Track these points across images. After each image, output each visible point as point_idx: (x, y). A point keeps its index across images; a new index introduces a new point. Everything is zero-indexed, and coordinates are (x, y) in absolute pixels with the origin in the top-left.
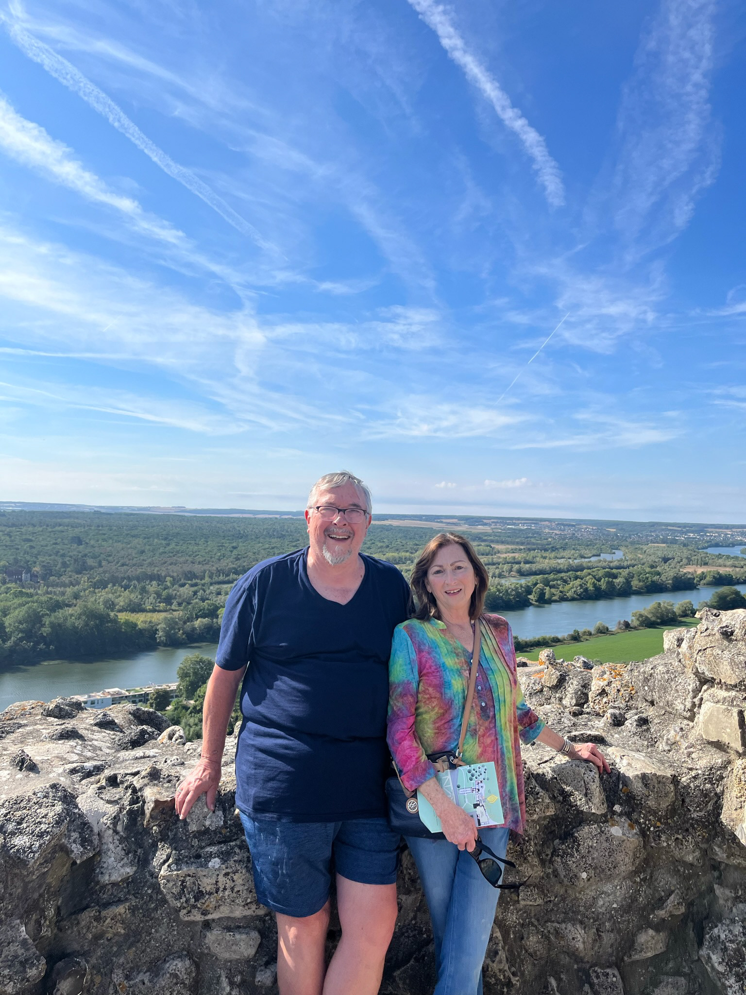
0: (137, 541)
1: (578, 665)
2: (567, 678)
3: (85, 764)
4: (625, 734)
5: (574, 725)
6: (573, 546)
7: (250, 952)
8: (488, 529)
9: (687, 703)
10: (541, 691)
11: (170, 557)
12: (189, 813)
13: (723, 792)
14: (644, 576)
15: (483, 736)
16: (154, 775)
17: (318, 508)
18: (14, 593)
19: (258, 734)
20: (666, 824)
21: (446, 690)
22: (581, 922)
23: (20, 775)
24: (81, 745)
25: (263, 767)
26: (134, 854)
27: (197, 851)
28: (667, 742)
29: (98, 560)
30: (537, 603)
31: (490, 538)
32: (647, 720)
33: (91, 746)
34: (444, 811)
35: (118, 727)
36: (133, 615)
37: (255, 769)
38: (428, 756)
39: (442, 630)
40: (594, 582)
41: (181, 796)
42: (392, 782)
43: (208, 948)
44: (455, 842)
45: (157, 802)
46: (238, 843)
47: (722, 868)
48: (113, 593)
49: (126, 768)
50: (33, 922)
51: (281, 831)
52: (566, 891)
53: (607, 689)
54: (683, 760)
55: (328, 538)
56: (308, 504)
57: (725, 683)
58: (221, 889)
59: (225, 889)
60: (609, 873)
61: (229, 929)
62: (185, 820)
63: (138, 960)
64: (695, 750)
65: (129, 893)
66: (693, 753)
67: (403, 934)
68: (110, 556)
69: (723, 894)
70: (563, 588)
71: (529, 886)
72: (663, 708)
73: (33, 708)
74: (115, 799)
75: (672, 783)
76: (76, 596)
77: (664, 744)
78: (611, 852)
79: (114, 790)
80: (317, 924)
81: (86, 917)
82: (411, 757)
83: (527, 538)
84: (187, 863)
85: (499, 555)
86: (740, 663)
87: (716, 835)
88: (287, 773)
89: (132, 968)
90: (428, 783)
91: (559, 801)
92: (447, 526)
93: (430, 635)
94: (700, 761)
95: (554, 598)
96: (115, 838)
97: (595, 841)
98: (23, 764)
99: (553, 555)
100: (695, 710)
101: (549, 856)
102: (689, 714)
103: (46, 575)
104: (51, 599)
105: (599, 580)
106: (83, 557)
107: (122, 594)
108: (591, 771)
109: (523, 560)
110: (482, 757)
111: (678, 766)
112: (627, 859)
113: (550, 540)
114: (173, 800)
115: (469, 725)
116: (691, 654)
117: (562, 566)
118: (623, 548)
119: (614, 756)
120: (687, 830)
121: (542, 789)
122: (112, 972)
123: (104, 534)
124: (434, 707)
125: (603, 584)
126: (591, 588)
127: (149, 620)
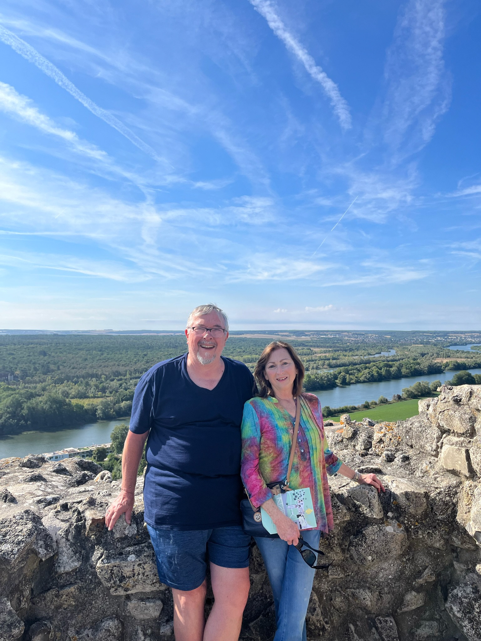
0: (82, 352)
1: (366, 424)
2: (358, 432)
3: (47, 497)
4: (394, 467)
5: (362, 462)
6: (363, 348)
7: (157, 614)
8: (308, 338)
9: (433, 446)
10: (342, 441)
11: (104, 362)
12: (114, 526)
13: (457, 502)
14: (410, 366)
15: (303, 471)
16: (92, 503)
17: (193, 328)
18: (4, 389)
19: (157, 474)
20: (422, 523)
21: (278, 442)
22: (369, 588)
23: (5, 505)
24: (44, 485)
25: (161, 495)
26: (80, 554)
27: (120, 550)
28: (421, 471)
29: (57, 365)
30: (341, 385)
31: (310, 344)
32: (409, 458)
33: (51, 485)
34: (278, 520)
35: (68, 472)
36: (81, 400)
37: (156, 497)
38: (268, 485)
39: (276, 404)
40: (377, 370)
41: (109, 516)
42: (244, 502)
43: (129, 612)
44: (285, 539)
45: (93, 520)
46: (146, 544)
47: (458, 550)
48: (67, 387)
49: (74, 498)
50: (15, 599)
51: (173, 536)
52: (359, 568)
53: (383, 438)
54: (432, 482)
55: (200, 347)
56: (187, 326)
57: (457, 432)
58: (136, 574)
59: (139, 574)
60: (386, 556)
61: (142, 600)
62: (112, 531)
63: (84, 621)
64: (439, 476)
65: (77, 579)
66: (438, 477)
67: (255, 599)
68: (65, 363)
69: (460, 567)
70: (358, 374)
71: (335, 566)
72: (418, 449)
73: (13, 462)
74: (67, 519)
75: (424, 497)
76: (44, 389)
77: (419, 472)
78: (387, 543)
79: (66, 513)
80: (198, 594)
81: (50, 595)
82: (257, 485)
83: (333, 343)
84: (114, 558)
85: (316, 355)
86: (466, 419)
87: (454, 530)
88: (176, 499)
89: (80, 627)
90: (267, 502)
91: (352, 511)
92: (282, 337)
93: (268, 407)
94: (442, 483)
95: (352, 381)
96: (67, 544)
97: (376, 536)
98: (6, 498)
99: (350, 354)
100: (438, 450)
101: (347, 546)
102: (435, 453)
103: (23, 376)
104: (27, 391)
105: (381, 369)
106: (47, 364)
107: (73, 387)
108: (372, 491)
109: (331, 357)
110: (302, 485)
111: (429, 486)
112: (397, 547)
113: (348, 344)
114: (104, 518)
115: (293, 465)
116: (435, 414)
117: (356, 361)
118: (396, 348)
119: (387, 481)
120: (435, 527)
121: (342, 503)
122: (67, 629)
123: (61, 349)
124: (270, 453)
125: (383, 371)
126: (376, 374)
127: (91, 403)
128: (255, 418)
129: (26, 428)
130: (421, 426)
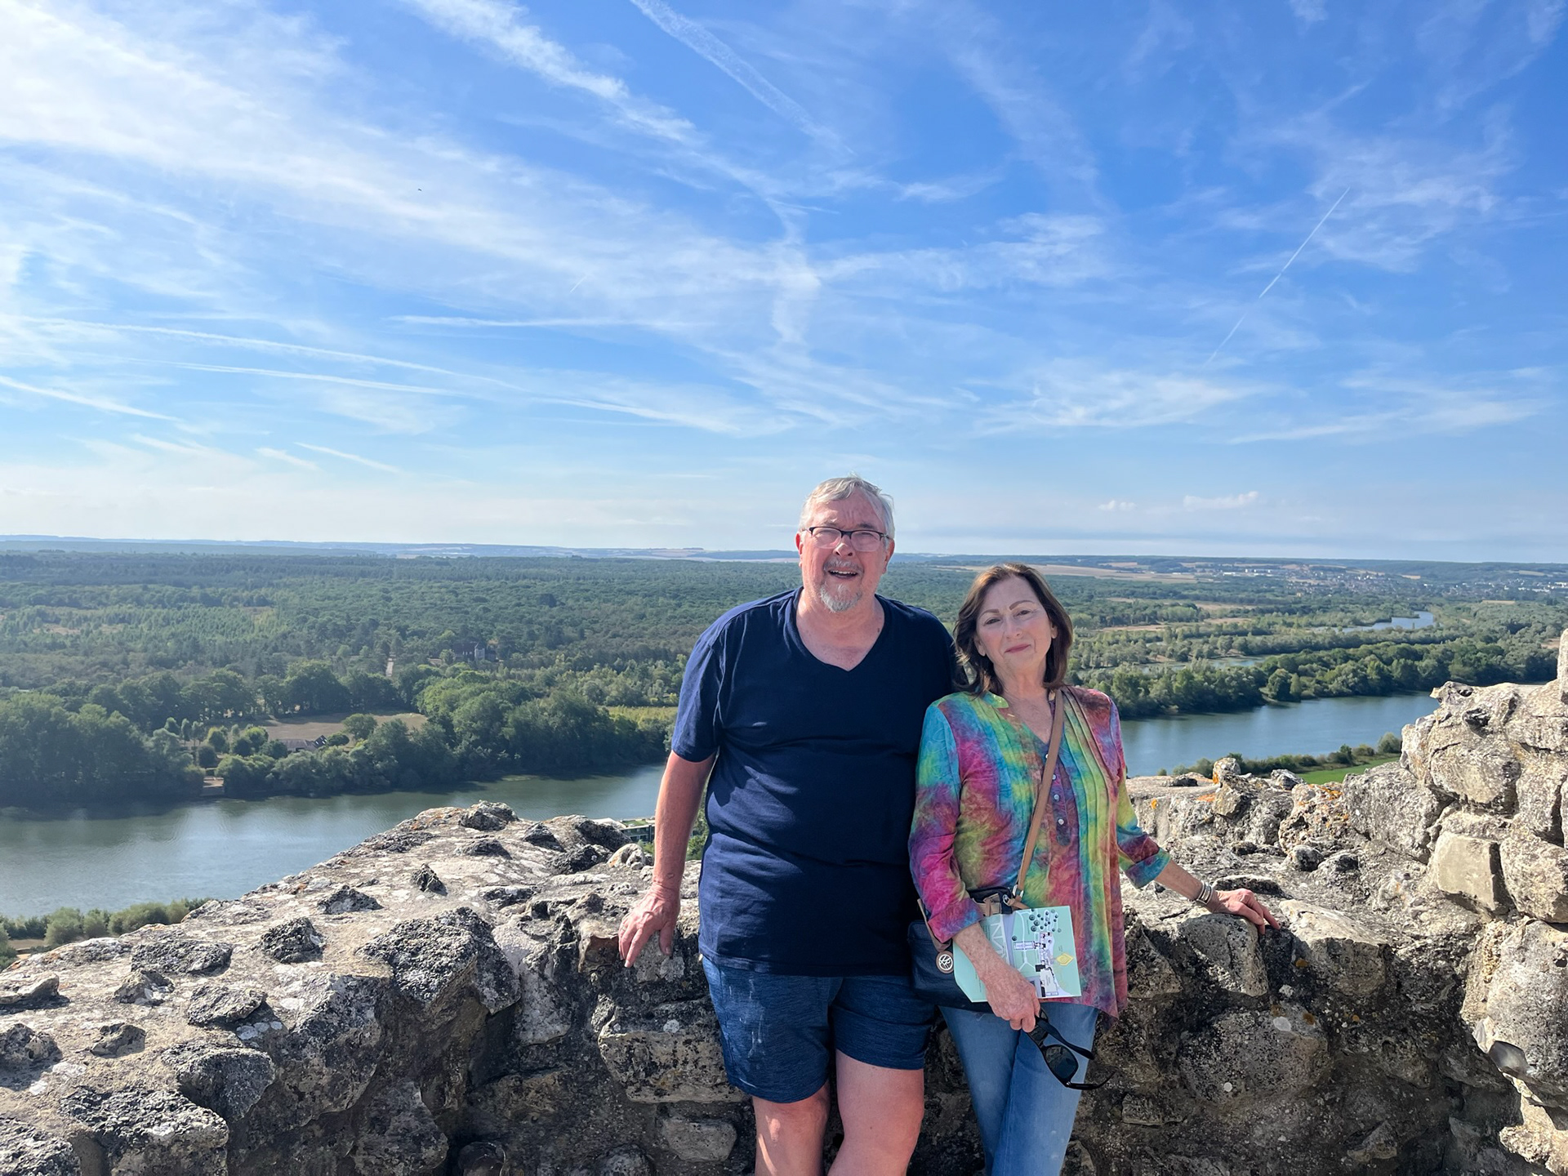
0: (634, 599)
1: (1277, 784)
2: (1253, 802)
3: (506, 888)
4: (1317, 883)
5: (1236, 866)
6: (1341, 606)
7: (724, 1152)
8: (1189, 578)
9: (1416, 835)
10: (1211, 822)
11: (683, 624)
12: (637, 957)
13: (1466, 974)
14: (1473, 657)
15: (1058, 868)
16: (594, 905)
17: (812, 530)
18: (464, 677)
19: (726, 848)
20: (1369, 1018)
21: (1003, 798)
22: (1226, 1159)
23: (421, 896)
24: (505, 864)
25: (732, 895)
26: (567, 1008)
27: (648, 1008)
28: (1383, 896)
29: (579, 628)
30: (1275, 701)
31: (1194, 593)
32: (1356, 863)
33: (517, 865)
34: (990, 971)
35: (558, 844)
36: (630, 710)
37: (722, 897)
38: (972, 893)
39: (1002, 710)
40: (1378, 667)
41: (625, 936)
42: (917, 927)
43: (666, 1142)
44: (1005, 1016)
45: (593, 938)
46: (703, 1001)
47: (1465, 1093)
48: (600, 678)
49: (560, 895)
50: (433, 1088)
51: (755, 984)
52: (1202, 1111)
53: (1306, 817)
54: (1406, 923)
55: (829, 575)
57: (1473, 801)
58: (680, 1062)
59: (685, 1062)
60: (1270, 1086)
61: (693, 1118)
62: (632, 967)
63: (572, 1151)
64: (1425, 908)
65: (558, 1058)
66: (1422, 912)
67: (944, 1149)
68: (596, 622)
69: (1463, 1132)
70: (1323, 675)
71: (1139, 1097)
72: (1381, 843)
73: (450, 816)
74: (543, 934)
75: (1379, 956)
76: (550, 682)
77: (1379, 898)
78: (1273, 1055)
79: (543, 923)
80: (807, 1115)
81: (504, 1086)
82: (943, 893)
83: (1258, 592)
84: (635, 1024)
85: (1209, 621)
86: (1496, 768)
87: (1452, 1040)
88: (764, 903)
89: (564, 1162)
90: (966, 931)
91: (1189, 975)
92: (1120, 574)
93: (983, 717)
94: (1432, 925)
95: (1306, 692)
96: (542, 984)
97: (1247, 1037)
98: (426, 883)
99: (1304, 620)
100: (1428, 846)
101: (1173, 1056)
102: (1420, 852)
103: (507, 650)
104: (514, 684)
105: (1389, 662)
106: (557, 624)
107: (614, 679)
108: (1240, 930)
109: (1251, 629)
110: (1053, 899)
111: (1398, 932)
112: (1299, 1068)
113: (1299, 595)
114: (616, 938)
115: (1036, 851)
116: (1424, 756)
117: (1320, 639)
118: (1435, 609)
119: (1288, 913)
120: (1404, 1031)
121: (1162, 954)
122: (537, 1165)
123: (587, 591)
124: (984, 823)
125: (1396, 670)
126: (1374, 676)
127: (653, 718)
128: (947, 739)
129: (511, 768)
130: (1390, 786)
